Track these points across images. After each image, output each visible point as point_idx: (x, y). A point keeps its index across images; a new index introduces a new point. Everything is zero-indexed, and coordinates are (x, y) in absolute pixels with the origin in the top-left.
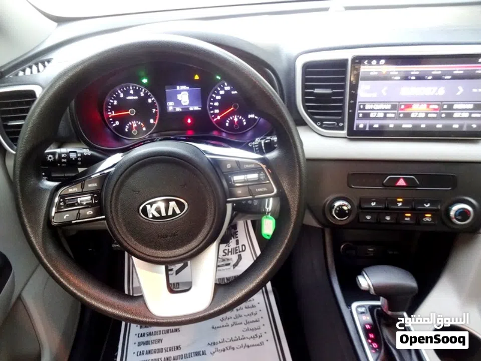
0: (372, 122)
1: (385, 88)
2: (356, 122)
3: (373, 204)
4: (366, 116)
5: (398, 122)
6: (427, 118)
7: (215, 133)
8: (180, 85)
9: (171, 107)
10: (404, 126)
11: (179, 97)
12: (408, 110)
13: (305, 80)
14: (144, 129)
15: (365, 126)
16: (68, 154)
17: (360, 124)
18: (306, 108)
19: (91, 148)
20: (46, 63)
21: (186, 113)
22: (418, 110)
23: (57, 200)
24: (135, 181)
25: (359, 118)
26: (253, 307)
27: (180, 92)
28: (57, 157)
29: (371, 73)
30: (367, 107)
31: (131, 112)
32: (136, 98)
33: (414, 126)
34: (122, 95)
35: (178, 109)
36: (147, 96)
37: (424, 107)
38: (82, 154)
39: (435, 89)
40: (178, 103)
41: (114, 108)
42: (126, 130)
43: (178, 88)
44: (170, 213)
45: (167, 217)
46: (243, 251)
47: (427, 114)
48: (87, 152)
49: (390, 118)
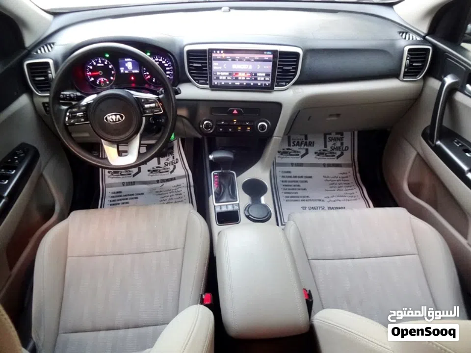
0: (221, 81)
1: (225, 65)
2: (213, 81)
3: (223, 123)
4: (218, 78)
5: (233, 82)
6: (246, 80)
7: (146, 86)
8: (127, 58)
9: (122, 70)
10: (236, 84)
11: (126, 65)
12: (237, 76)
13: (188, 59)
14: (108, 82)
15: (218, 83)
16: (70, 94)
17: (215, 82)
18: (190, 73)
19: (81, 92)
20: (52, 45)
21: (131, 74)
22: (241, 76)
23: (68, 114)
24: (102, 106)
25: (215, 79)
26: (181, 194)
27: (127, 62)
28: (65, 96)
29: (218, 57)
30: (218, 73)
31: (100, 73)
32: (103, 65)
33: (241, 84)
34: (95, 63)
35: (126, 72)
36: (108, 64)
37: (243, 74)
38: (77, 95)
39: (247, 65)
40: (126, 68)
41: (90, 70)
42: (98, 83)
43: (126, 60)
44: (117, 120)
45: (116, 121)
46: (177, 163)
47: (246, 78)
48: (79, 94)
49: (229, 80)
